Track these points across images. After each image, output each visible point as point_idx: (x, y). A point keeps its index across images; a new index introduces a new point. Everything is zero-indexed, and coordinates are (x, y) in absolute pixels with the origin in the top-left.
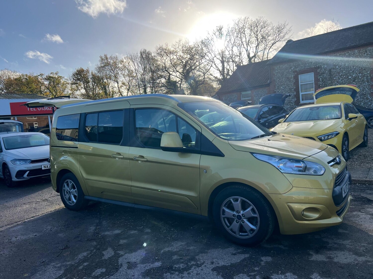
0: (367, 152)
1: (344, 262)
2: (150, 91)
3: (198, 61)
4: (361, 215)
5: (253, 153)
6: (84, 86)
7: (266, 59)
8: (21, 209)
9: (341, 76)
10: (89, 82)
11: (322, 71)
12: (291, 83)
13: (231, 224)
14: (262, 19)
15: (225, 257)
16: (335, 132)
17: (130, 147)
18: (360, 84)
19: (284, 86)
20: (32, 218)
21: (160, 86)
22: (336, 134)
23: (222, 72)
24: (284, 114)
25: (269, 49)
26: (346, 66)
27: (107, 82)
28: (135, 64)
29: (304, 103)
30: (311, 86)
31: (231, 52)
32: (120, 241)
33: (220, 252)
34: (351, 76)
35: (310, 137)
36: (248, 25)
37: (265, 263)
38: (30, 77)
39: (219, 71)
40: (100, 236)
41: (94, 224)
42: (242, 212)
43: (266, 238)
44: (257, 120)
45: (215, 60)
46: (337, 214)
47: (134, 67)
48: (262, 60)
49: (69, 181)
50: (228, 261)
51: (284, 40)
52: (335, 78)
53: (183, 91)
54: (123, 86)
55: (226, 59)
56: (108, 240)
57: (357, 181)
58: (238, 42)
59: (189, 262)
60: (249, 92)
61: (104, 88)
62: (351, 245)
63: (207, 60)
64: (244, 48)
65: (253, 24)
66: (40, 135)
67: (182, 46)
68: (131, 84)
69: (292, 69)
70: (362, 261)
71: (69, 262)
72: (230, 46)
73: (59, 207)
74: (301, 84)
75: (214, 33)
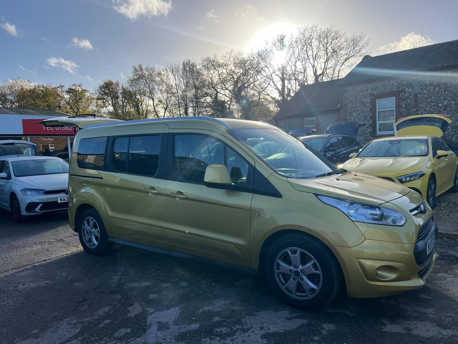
1: (425, 336)
2: (192, 112)
3: (252, 77)
4: (449, 277)
5: (318, 194)
6: (113, 102)
7: (337, 78)
8: (31, 250)
9: (429, 103)
10: (118, 98)
11: (406, 96)
12: (367, 109)
13: (286, 281)
14: (333, 29)
15: (278, 321)
16: (419, 173)
17: (167, 180)
18: (452, 113)
19: (358, 113)
20: (44, 262)
21: (205, 106)
22: (420, 175)
23: (281, 92)
24: (356, 148)
25: (341, 66)
26: (436, 91)
27: (140, 99)
28: (176, 78)
29: (381, 134)
30: (391, 113)
31: (293, 67)
32: (150, 296)
33: (272, 315)
34: (441, 103)
35: (388, 178)
36: (316, 35)
37: (326, 332)
38: (47, 89)
39: (277, 91)
40: (125, 287)
41: (119, 272)
42: (301, 267)
43: (330, 301)
44: (323, 153)
45: (273, 77)
46: (419, 276)
47: (175, 81)
48: (332, 79)
49: (90, 219)
50: (281, 326)
51: (360, 55)
52: (421, 105)
53: (232, 113)
54: (159, 104)
55: (287, 76)
56: (134, 293)
57: (444, 235)
58: (303, 56)
59: (233, 326)
60: (314, 118)
61: (136, 106)
62: (435, 315)
63: (263, 76)
64: (310, 63)
65: (322, 35)
66: (57, 160)
67: (234, 58)
68: (169, 102)
69: (369, 91)
70: (448, 336)
71: (87, 318)
72: (293, 60)
73: (76, 250)
74: (379, 110)
75: (274, 43)
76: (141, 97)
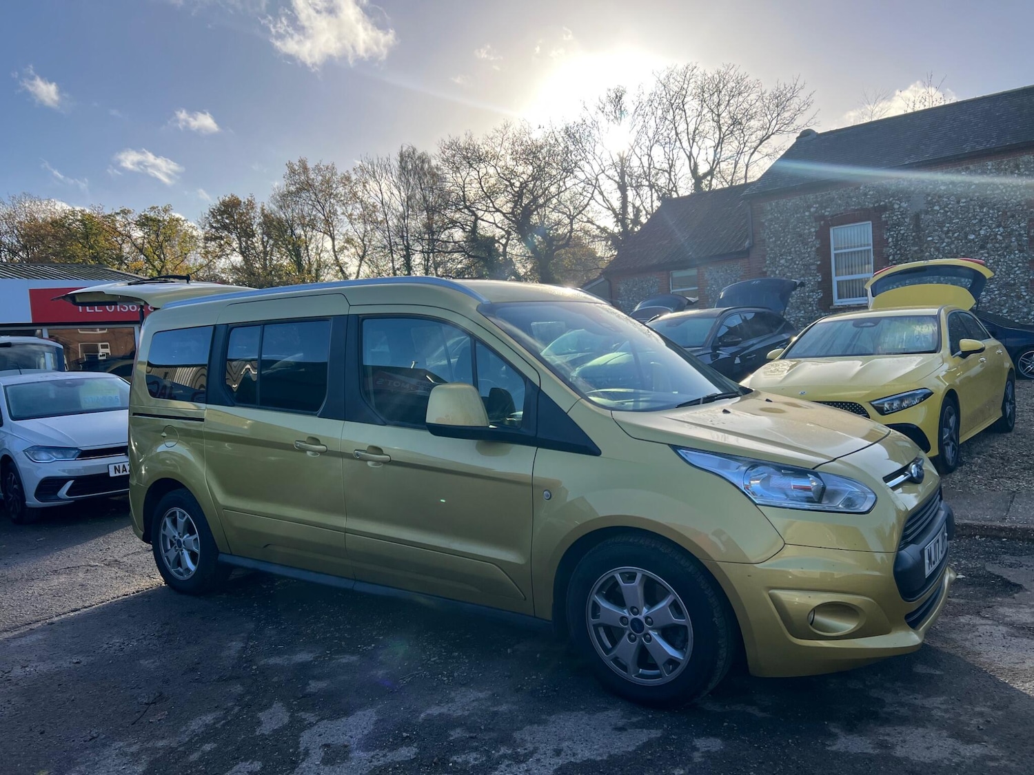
0: (1011, 447)
1: (922, 759)
2: (420, 264)
3: (555, 183)
4: (982, 625)
5: (678, 446)
6: (240, 244)
7: (743, 182)
8: (45, 587)
9: (948, 231)
10: (253, 236)
11: (895, 218)
12: (809, 250)
13: (614, 642)
14: (732, 73)
15: (594, 735)
16: (920, 391)
17: (346, 422)
18: (999, 255)
19: (790, 258)
20: (72, 614)
21: (449, 249)
22: (922, 395)
23: (620, 214)
24: (785, 336)
25: (752, 154)
26: (962, 207)
27: (303, 237)
28: (382, 187)
29: (843, 304)
30: (863, 257)
31: (645, 160)
32: (309, 685)
33: (583, 721)
34: (974, 232)
35: (842, 403)
36: (693, 86)
37: (703, 757)
38: (91, 218)
39: (611, 212)
40: (254, 667)
41: (242, 632)
42: (645, 610)
43: (711, 686)
44: (711, 351)
45: (601, 182)
46: (908, 623)
47: (380, 195)
48: (732, 183)
49: (178, 513)
50: (601, 747)
51: (792, 129)
52: (930, 239)
53: (511, 265)
54: (346, 247)
55: (632, 179)
56: (275, 679)
57: (977, 529)
58: (665, 134)
59: (494, 750)
60: (692, 272)
61: (295, 252)
62: (946, 711)
63: (577, 181)
64: (682, 150)
65: (707, 86)
66: (108, 380)
67: (512, 140)
68: (370, 242)
69: (812, 210)
70: (973, 758)
71: (164, 741)
72: (645, 142)
73: (148, 584)
74: (836, 252)
75: (601, 106)
76: (305, 231)
